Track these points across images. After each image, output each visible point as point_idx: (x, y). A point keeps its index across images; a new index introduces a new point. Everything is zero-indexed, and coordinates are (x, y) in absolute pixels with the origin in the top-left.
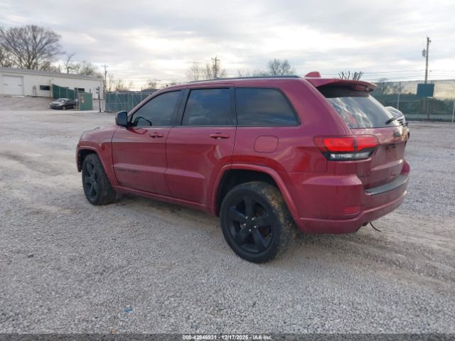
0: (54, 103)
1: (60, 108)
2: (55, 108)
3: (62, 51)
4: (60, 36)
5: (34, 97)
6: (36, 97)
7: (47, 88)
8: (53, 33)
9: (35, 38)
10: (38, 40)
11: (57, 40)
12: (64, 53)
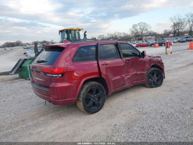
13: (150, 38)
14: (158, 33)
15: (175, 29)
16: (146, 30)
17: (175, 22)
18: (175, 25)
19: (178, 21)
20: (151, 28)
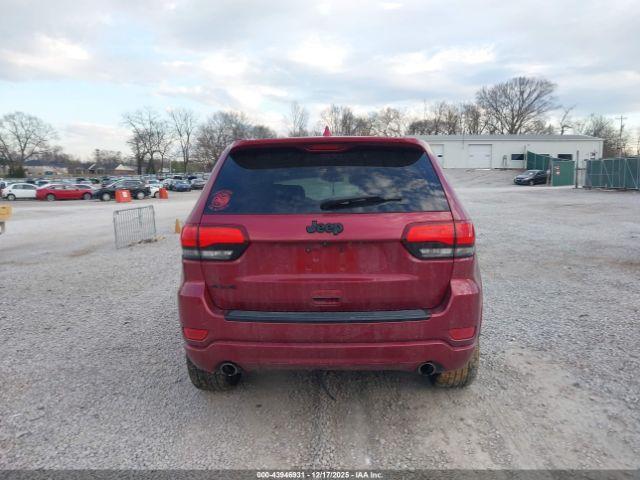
0: (520, 176)
1: (527, 183)
2: (520, 183)
3: (557, 104)
4: (556, 85)
5: (502, 169)
6: (505, 169)
7: (520, 157)
8: (546, 83)
9: (522, 93)
10: (525, 95)
11: (551, 91)
12: (560, 107)
13: (47, 173)
14: (75, 159)
15: (142, 151)
16: (40, 142)
17: (141, 128)
18: (141, 138)
19: (148, 126)
20: (56, 138)
